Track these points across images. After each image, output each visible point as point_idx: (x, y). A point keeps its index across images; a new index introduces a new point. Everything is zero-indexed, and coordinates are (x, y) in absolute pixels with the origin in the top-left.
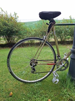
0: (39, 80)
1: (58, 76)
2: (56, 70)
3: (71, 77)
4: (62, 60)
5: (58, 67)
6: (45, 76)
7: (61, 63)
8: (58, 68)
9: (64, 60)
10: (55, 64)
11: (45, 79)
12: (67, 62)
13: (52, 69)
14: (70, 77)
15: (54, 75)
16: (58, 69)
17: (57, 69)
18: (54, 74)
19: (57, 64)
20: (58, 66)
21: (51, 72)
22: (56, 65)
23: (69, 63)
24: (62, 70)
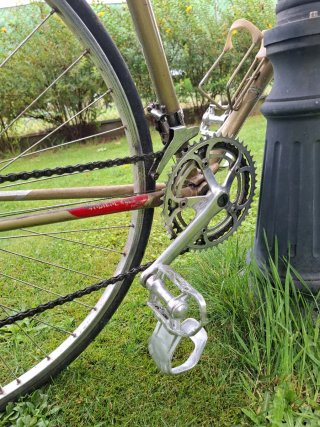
0: (26, 378)
1: (203, 303)
2: (168, 249)
3: (288, 275)
4: (203, 151)
5: (176, 225)
6: (79, 331)
7: (196, 186)
8: (177, 228)
9: (218, 146)
10: (150, 198)
11: (90, 349)
12: (243, 163)
13: (128, 249)
14: (283, 277)
15: (160, 298)
16: (180, 236)
17: (174, 237)
18: (161, 290)
19: (170, 195)
20: (175, 214)
21: (126, 281)
22: (158, 210)
23: (259, 172)
24: (211, 238)
